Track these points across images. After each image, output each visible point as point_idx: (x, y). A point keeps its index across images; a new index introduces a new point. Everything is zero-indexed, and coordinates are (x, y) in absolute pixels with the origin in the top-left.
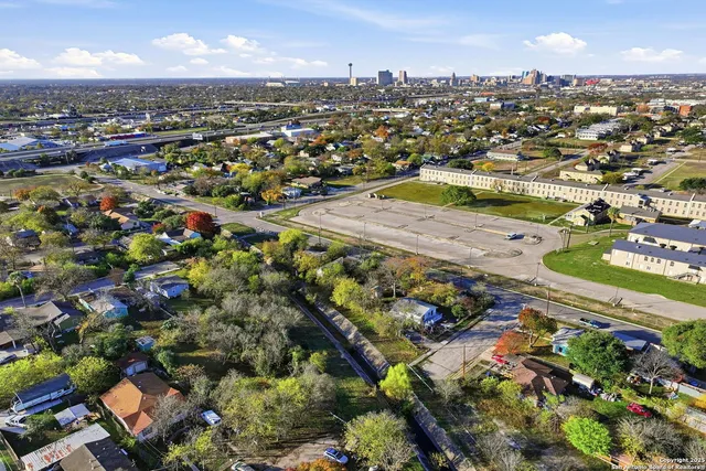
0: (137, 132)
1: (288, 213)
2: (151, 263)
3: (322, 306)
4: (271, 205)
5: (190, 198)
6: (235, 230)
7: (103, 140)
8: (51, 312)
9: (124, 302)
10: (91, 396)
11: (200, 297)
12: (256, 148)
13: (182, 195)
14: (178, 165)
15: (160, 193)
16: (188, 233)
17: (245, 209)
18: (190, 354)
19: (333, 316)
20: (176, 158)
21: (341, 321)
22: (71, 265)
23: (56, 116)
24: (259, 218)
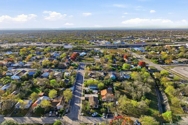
0: (144, 42)
1: (170, 67)
2: (127, 70)
3: (162, 92)
4: (167, 64)
5: (146, 59)
6: (152, 68)
7: (135, 43)
8: (102, 74)
9: (115, 76)
10: (99, 90)
11: (131, 80)
12: (173, 49)
13: (144, 58)
14: (148, 51)
15: (139, 57)
16: (138, 66)
17: (158, 64)
18: (122, 90)
19: (164, 95)
20: (148, 49)
21: (165, 97)
22: (111, 67)
23: (128, 37)
24: (161, 67)
